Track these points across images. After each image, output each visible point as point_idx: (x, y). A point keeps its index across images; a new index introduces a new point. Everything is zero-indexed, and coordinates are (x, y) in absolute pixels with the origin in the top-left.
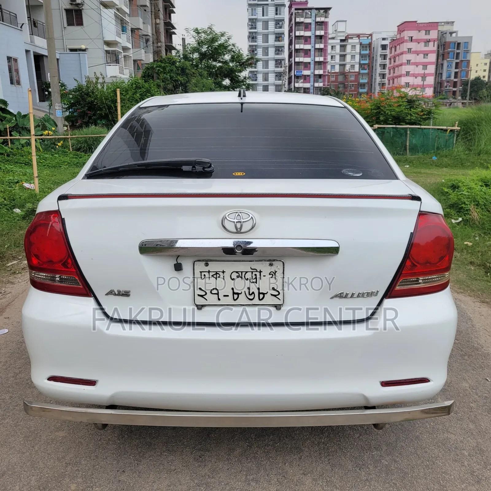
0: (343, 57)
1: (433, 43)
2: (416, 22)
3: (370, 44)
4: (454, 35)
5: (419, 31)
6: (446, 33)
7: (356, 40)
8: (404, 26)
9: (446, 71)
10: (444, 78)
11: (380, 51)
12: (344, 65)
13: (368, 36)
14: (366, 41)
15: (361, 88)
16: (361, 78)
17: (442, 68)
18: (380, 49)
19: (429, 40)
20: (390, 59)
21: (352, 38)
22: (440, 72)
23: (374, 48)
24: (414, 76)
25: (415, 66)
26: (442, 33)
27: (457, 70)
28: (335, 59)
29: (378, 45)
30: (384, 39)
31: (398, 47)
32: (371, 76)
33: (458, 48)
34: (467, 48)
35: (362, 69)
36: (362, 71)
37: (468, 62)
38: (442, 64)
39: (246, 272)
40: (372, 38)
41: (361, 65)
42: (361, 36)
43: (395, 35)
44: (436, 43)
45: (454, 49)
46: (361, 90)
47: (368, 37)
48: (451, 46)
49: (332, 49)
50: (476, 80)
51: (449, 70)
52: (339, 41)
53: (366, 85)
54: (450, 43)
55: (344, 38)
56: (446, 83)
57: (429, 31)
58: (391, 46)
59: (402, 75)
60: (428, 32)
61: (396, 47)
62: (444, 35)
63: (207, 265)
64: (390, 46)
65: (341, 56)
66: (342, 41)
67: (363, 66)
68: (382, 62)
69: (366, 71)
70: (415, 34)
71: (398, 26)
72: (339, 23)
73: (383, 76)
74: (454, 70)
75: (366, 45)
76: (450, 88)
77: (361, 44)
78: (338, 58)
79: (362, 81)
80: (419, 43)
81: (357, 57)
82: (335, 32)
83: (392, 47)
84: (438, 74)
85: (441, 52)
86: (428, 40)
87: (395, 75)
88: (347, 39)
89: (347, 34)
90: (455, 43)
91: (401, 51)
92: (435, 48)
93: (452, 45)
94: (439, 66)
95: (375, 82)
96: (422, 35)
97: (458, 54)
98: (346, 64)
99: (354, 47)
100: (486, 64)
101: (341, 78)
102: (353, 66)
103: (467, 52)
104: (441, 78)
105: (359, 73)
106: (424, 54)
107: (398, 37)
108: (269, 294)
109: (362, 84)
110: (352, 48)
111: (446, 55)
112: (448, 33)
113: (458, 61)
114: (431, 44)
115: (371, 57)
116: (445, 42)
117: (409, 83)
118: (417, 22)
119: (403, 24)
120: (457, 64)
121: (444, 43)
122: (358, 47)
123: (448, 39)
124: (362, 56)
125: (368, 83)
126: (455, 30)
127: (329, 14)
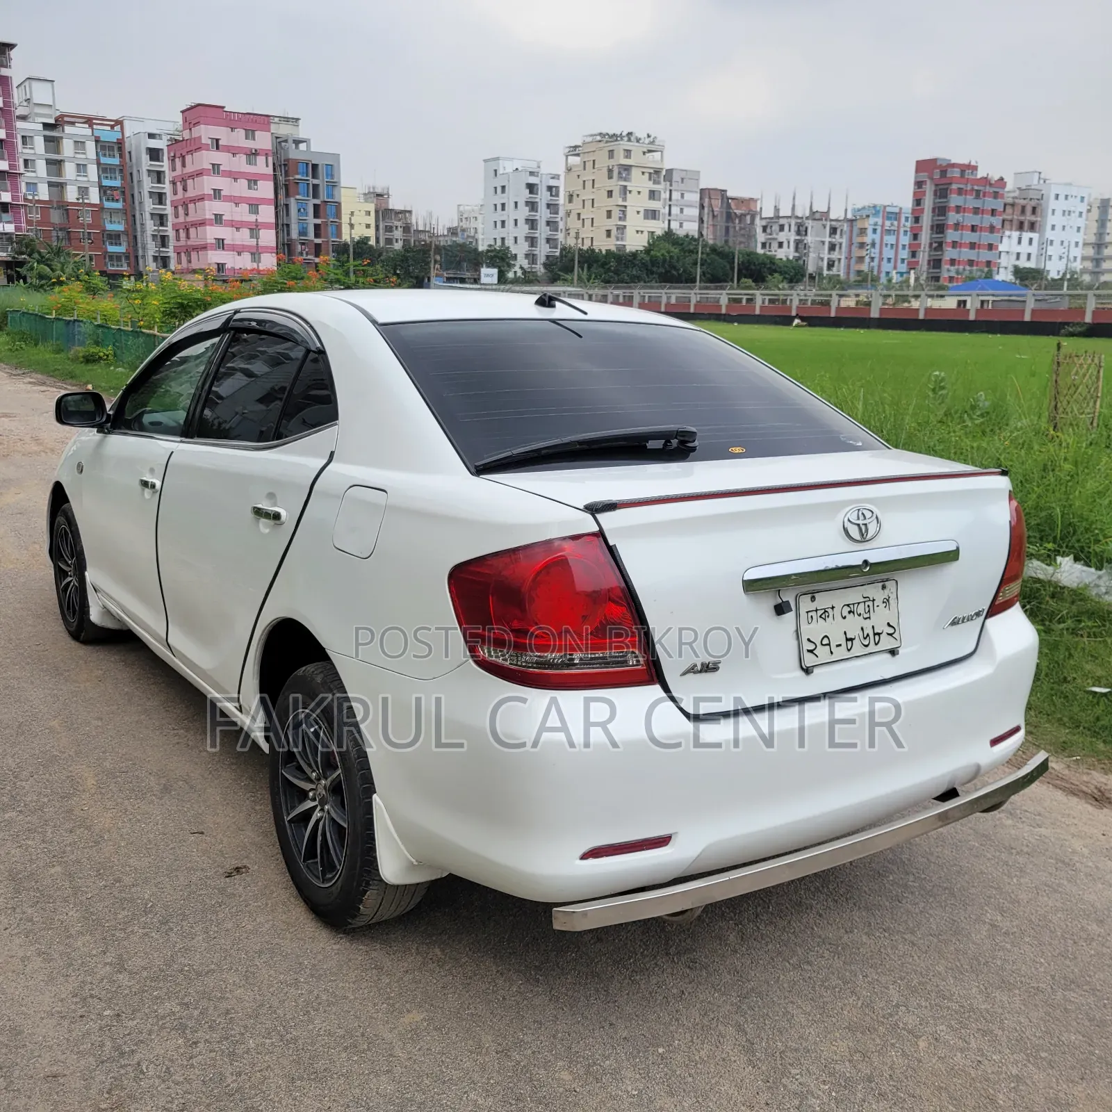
0: (55, 165)
1: (264, 158)
2: (223, 107)
3: (120, 144)
4: (303, 147)
5: (232, 129)
6: (286, 141)
7: (82, 130)
8: (195, 114)
9: (297, 221)
10: (294, 235)
11: (146, 163)
12: (61, 186)
13: (113, 123)
14: (110, 136)
15: (111, 244)
16: (109, 219)
17: (288, 214)
18: (145, 158)
19: (256, 150)
20: (174, 183)
21: (73, 123)
22: (285, 222)
23: (130, 153)
24: (233, 226)
25: (234, 205)
26: (278, 140)
27: (318, 221)
28: (34, 167)
29: (138, 147)
30: (151, 136)
31: (188, 158)
32: (130, 215)
33: (315, 176)
34: (332, 176)
35: (108, 200)
36: (108, 205)
37: (338, 206)
38: (287, 206)
39: (859, 603)
40: (122, 128)
41: (103, 190)
42: (94, 121)
43: (177, 130)
44: (270, 159)
45: (307, 176)
46: (112, 249)
47: (112, 127)
48: (300, 170)
49: (24, 143)
50: (360, 245)
51: (302, 220)
52: (40, 127)
53: (123, 238)
54: (297, 162)
55: (52, 121)
56: (300, 246)
57: (253, 131)
58: (172, 155)
59: (207, 223)
60: (250, 134)
61: (183, 157)
62: (283, 144)
63: (813, 599)
64: (169, 153)
65: (49, 162)
66: (46, 126)
67: (109, 192)
68: (153, 187)
69: (119, 205)
70: (221, 133)
71: (183, 112)
72: (35, 85)
73: (161, 220)
74: (312, 221)
75: (110, 145)
76: (309, 257)
77: (97, 141)
78: (41, 167)
79: (110, 227)
80: (234, 154)
81: (93, 170)
82: (25, 104)
83: (174, 156)
84: (281, 226)
85: (281, 179)
86: (254, 151)
87: (189, 219)
88: (62, 126)
89: (58, 114)
90: (307, 164)
91: (197, 167)
92: (270, 171)
93: (301, 168)
94: (281, 209)
95: (143, 232)
96: (238, 138)
97: (316, 187)
98: (66, 184)
99: (79, 144)
100: (368, 213)
101: (56, 217)
102: (83, 191)
103: (333, 185)
104: (288, 234)
105: (101, 208)
106: (249, 181)
107: (186, 135)
108: (884, 634)
109: (113, 233)
110: (76, 148)
111: (291, 189)
112: (290, 141)
113: (317, 202)
114: (261, 160)
115: (125, 171)
116: (287, 160)
117: (223, 240)
118: (225, 109)
119: (192, 108)
120: (316, 207)
121: (284, 161)
122: (91, 146)
123: (293, 154)
124: (104, 169)
125: (126, 232)
126: (302, 136)
127: (10, 59)
